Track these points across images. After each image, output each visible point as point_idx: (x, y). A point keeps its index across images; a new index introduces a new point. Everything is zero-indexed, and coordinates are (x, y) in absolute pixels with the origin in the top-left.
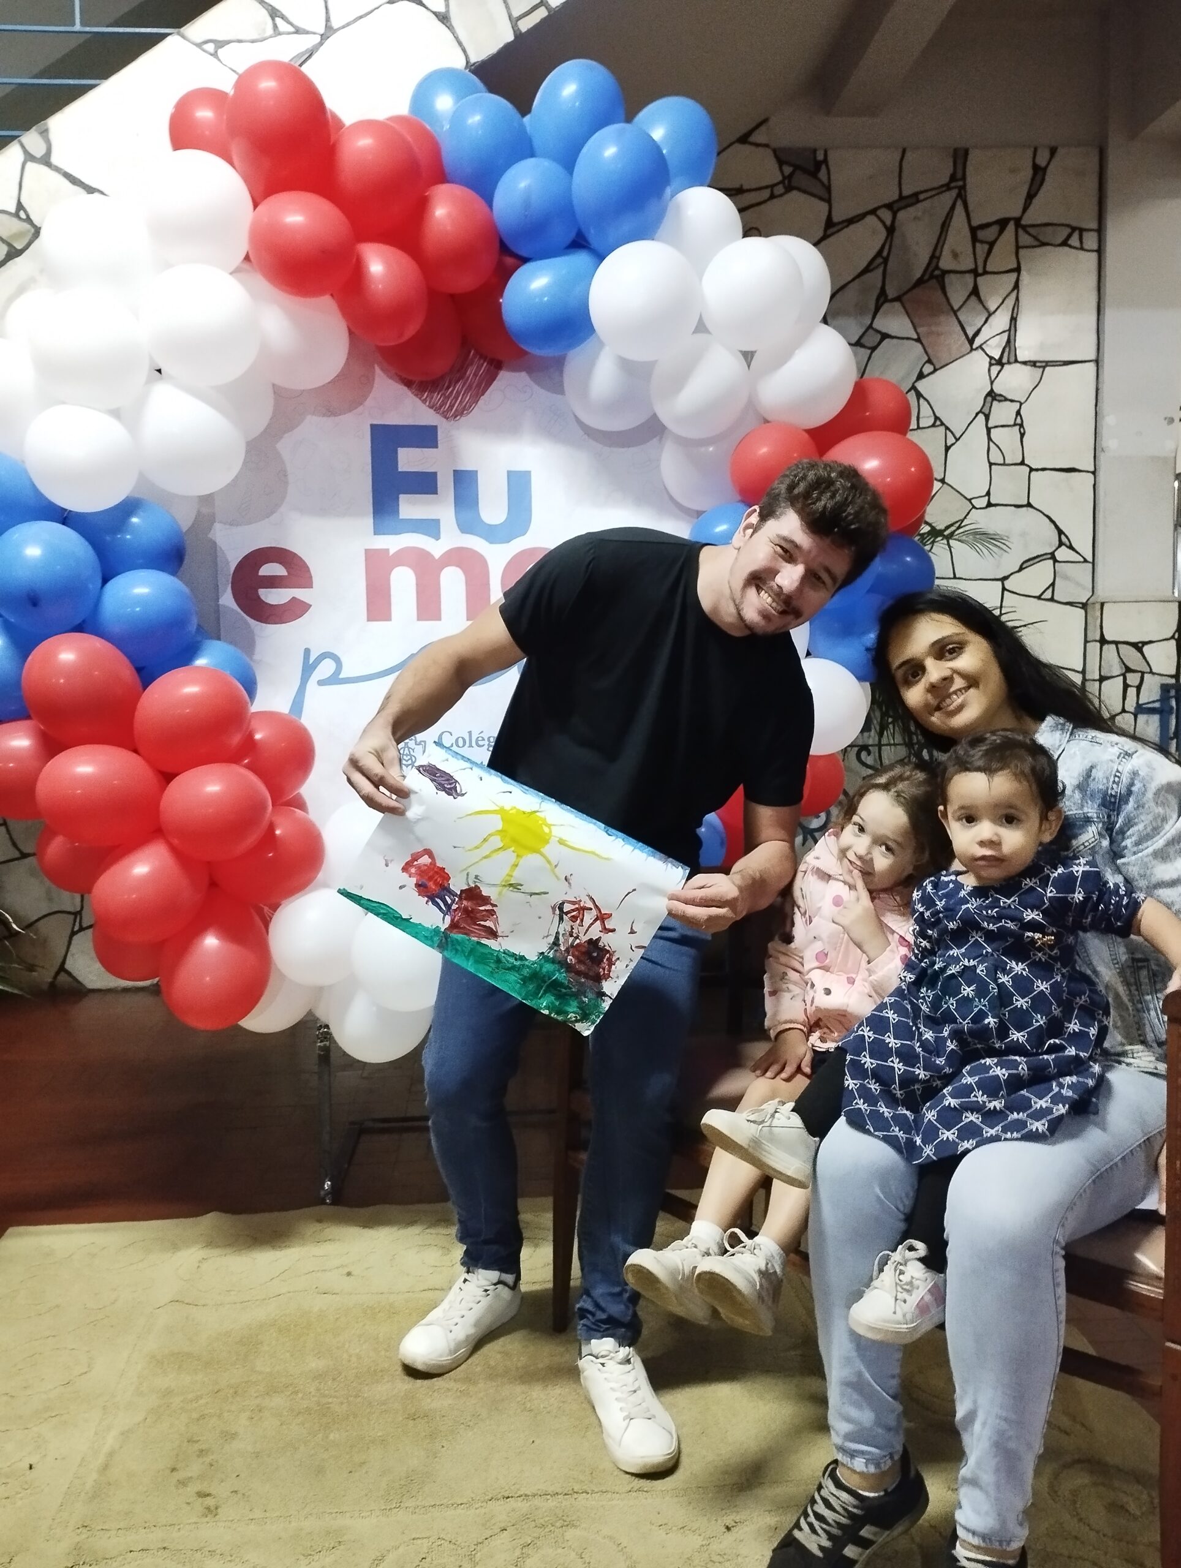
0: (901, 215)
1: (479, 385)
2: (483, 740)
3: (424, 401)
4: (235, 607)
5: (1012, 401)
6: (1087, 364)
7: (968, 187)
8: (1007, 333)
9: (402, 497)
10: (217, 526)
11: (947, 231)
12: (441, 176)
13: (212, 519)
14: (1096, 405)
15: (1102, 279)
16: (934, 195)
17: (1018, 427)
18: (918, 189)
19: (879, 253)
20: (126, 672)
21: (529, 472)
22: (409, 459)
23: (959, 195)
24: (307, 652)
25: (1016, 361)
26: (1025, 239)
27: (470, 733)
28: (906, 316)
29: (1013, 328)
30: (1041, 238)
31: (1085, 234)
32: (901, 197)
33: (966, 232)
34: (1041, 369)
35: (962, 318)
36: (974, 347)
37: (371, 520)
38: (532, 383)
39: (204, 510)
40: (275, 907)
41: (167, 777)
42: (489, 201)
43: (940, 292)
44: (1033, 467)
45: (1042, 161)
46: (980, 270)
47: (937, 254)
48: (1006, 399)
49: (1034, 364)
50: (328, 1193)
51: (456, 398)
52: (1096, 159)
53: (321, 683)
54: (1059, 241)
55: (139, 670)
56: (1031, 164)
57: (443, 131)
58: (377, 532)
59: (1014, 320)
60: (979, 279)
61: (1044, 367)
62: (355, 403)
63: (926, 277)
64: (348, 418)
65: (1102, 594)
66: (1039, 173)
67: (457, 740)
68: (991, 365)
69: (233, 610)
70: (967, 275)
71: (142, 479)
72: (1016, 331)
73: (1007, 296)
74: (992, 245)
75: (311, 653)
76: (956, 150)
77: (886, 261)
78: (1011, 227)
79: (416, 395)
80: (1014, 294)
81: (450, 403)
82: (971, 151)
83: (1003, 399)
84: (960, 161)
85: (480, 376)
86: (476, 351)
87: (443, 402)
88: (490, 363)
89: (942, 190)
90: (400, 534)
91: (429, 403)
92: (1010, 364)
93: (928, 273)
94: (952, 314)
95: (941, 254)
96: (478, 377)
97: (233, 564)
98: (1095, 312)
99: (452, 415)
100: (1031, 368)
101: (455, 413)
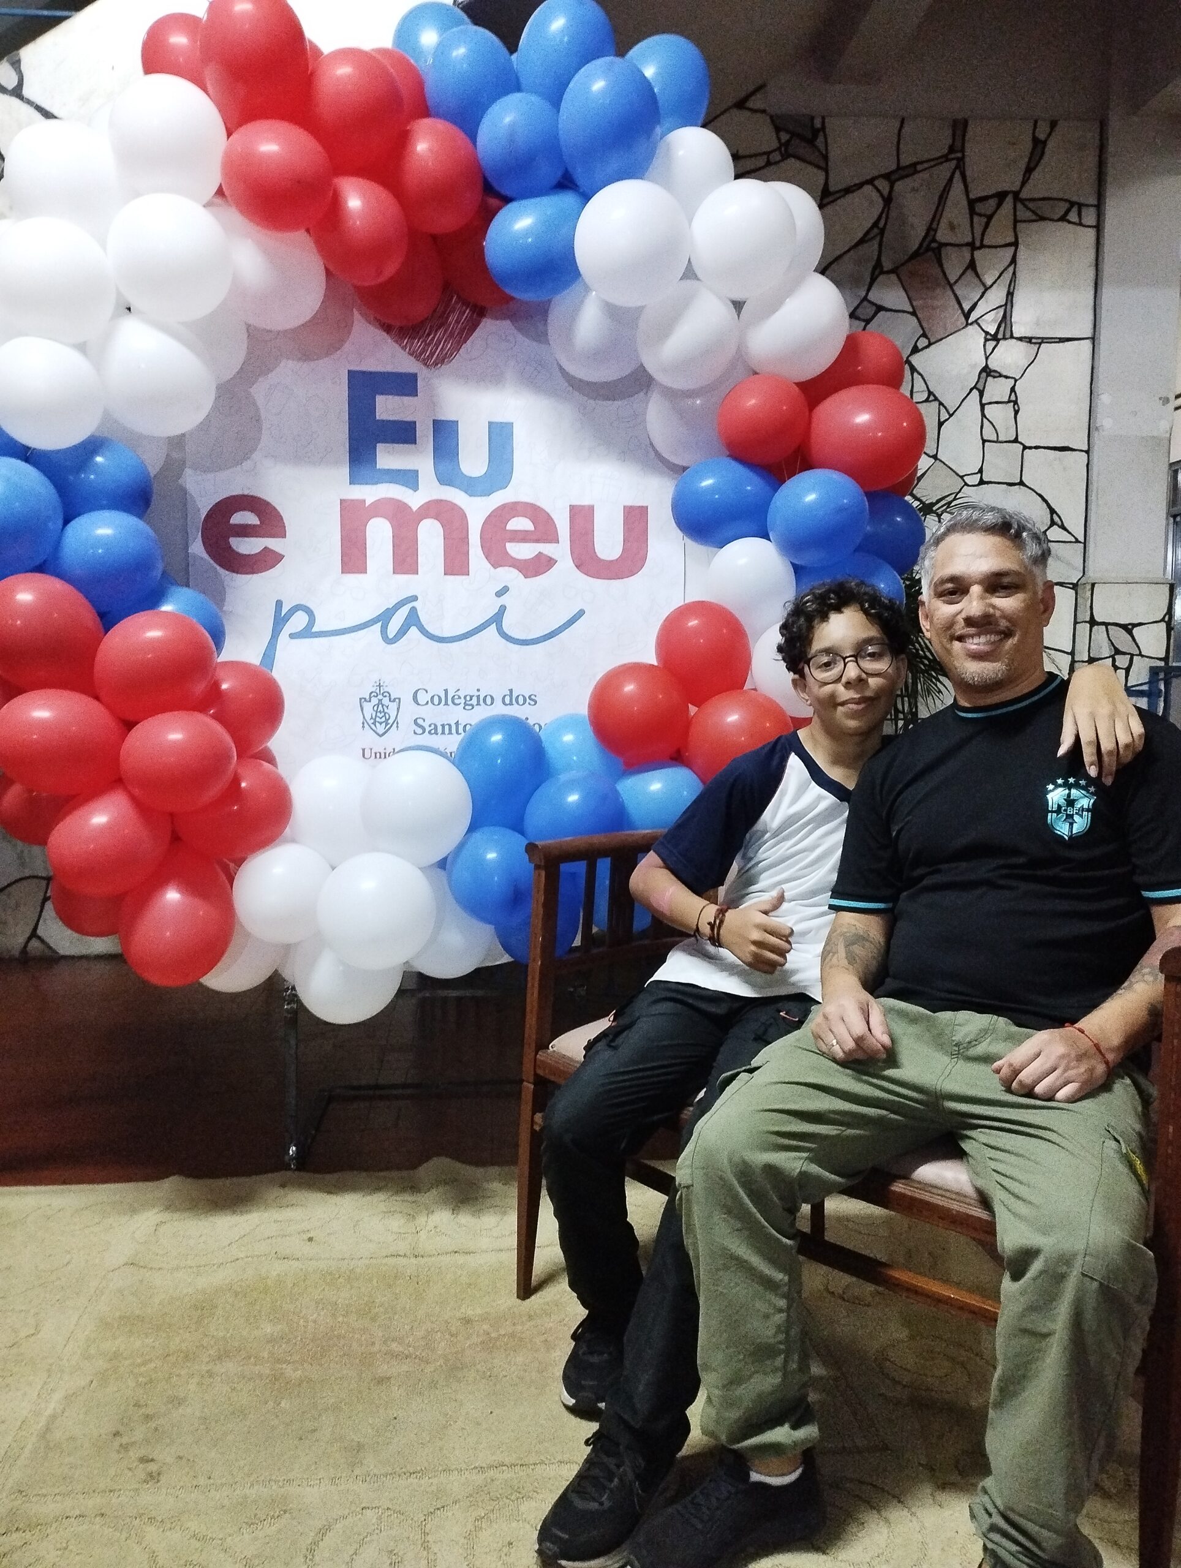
0: (899, 186)
1: (461, 333)
2: (460, 698)
3: (404, 348)
4: (206, 556)
5: (1007, 377)
6: (1082, 341)
7: (967, 160)
8: (1001, 312)
9: (378, 445)
10: (188, 471)
11: (945, 204)
12: (423, 110)
13: (183, 464)
14: (1091, 384)
15: (1100, 256)
16: (932, 167)
17: (1012, 404)
18: (915, 160)
19: (875, 224)
20: (88, 616)
21: (512, 424)
22: (388, 408)
23: (957, 167)
24: (279, 604)
25: (1012, 337)
26: (1023, 213)
27: (446, 691)
28: (902, 289)
29: (1009, 303)
30: (1040, 212)
31: (1084, 211)
32: (899, 168)
33: (965, 203)
34: (1038, 346)
35: (958, 293)
36: (970, 321)
37: (347, 469)
38: (515, 331)
39: (175, 455)
40: (240, 862)
41: (129, 725)
42: (473, 137)
43: (937, 265)
44: (1027, 445)
45: (1042, 136)
46: (978, 244)
47: (935, 224)
48: (1001, 376)
49: (1029, 340)
50: (292, 1158)
51: (437, 346)
52: (1096, 134)
53: (292, 636)
54: (1058, 216)
55: (102, 615)
56: (1031, 137)
57: (425, 65)
58: (353, 481)
59: (1010, 294)
60: (977, 253)
61: (1040, 344)
62: (333, 348)
63: (921, 251)
64: (324, 365)
65: (1092, 575)
66: (1039, 146)
67: (432, 697)
68: (986, 340)
69: (203, 559)
70: (964, 249)
71: (107, 417)
72: (1012, 306)
73: (1005, 269)
74: (990, 218)
75: (283, 605)
76: (955, 121)
77: (882, 232)
78: (1009, 199)
79: (396, 342)
80: (1011, 269)
81: (431, 351)
82: (970, 122)
83: (997, 375)
84: (959, 133)
85: (463, 323)
86: (459, 297)
87: (424, 348)
88: (473, 311)
89: (939, 161)
90: (376, 483)
91: (410, 350)
92: (1006, 339)
93: (925, 245)
94: (948, 287)
95: (938, 227)
96: (460, 324)
97: (204, 511)
98: (1093, 289)
99: (433, 363)
100: (1026, 344)
101: (436, 359)
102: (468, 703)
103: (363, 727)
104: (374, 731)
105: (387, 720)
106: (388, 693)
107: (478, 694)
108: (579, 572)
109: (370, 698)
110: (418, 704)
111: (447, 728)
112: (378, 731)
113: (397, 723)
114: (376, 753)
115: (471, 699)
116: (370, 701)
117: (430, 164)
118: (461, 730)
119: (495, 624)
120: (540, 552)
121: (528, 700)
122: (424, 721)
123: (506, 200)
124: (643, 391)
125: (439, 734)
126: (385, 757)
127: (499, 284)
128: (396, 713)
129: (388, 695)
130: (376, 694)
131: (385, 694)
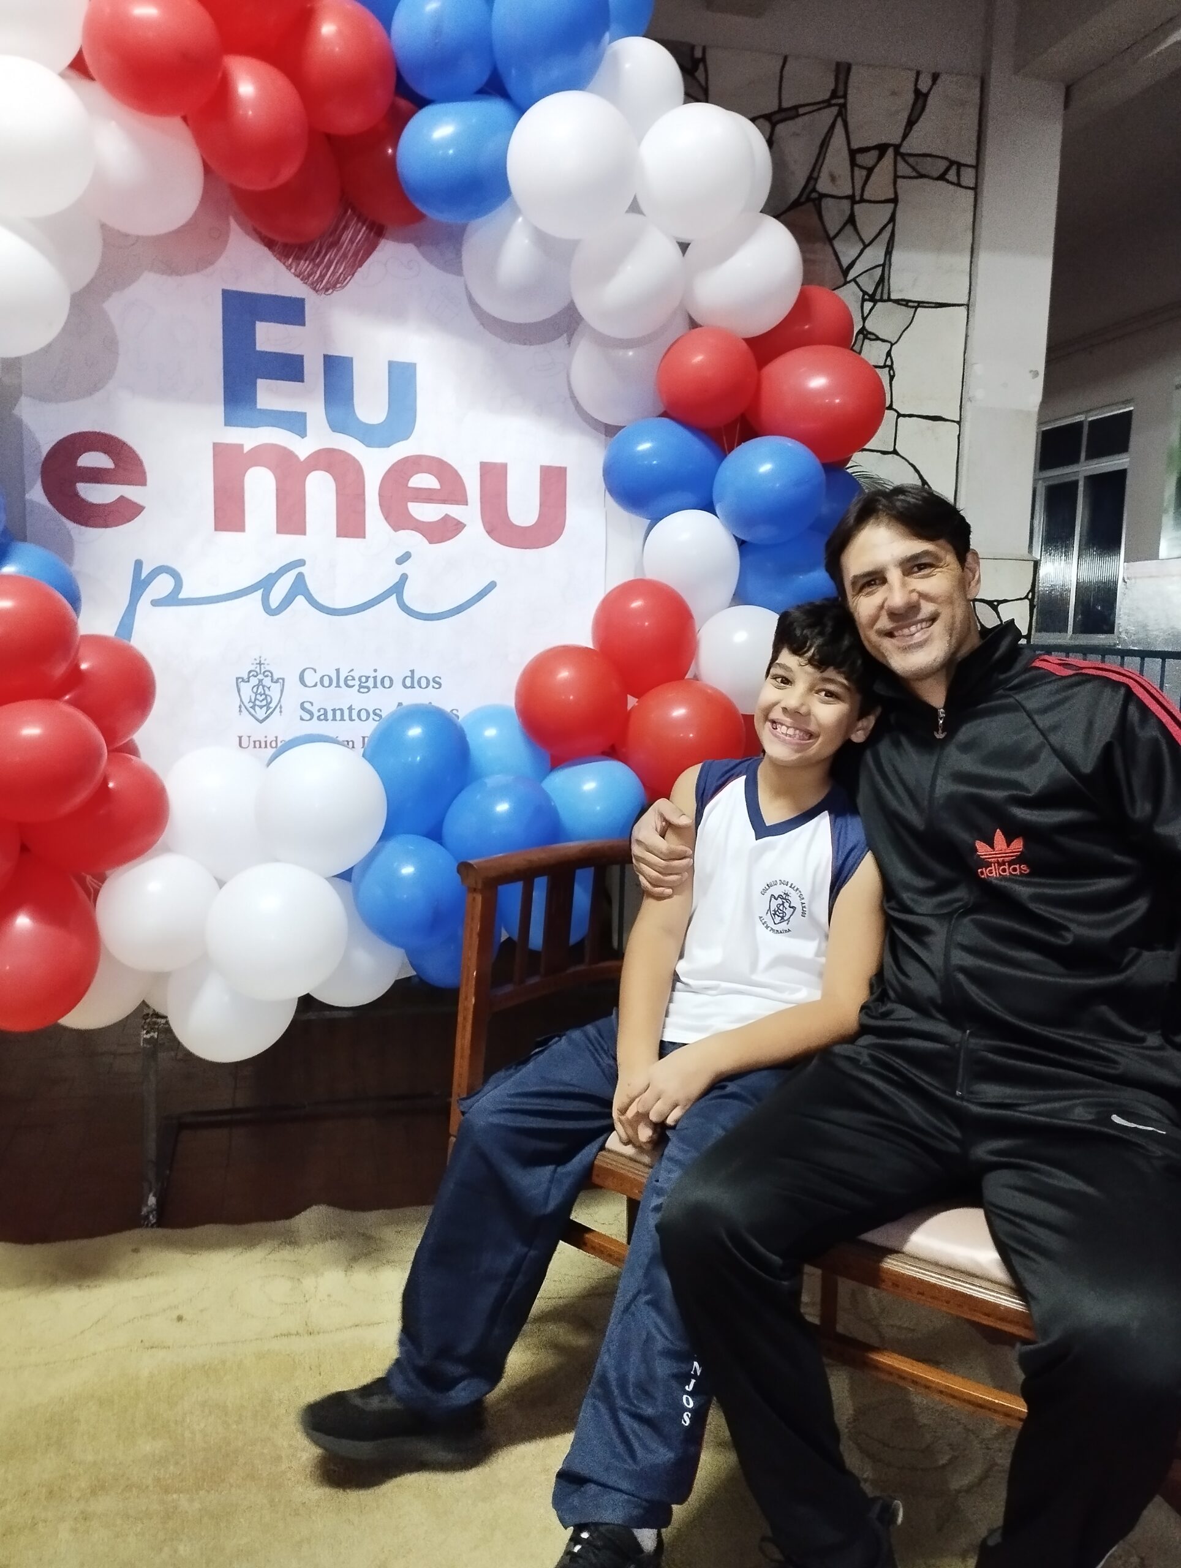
0: (780, 128)
1: (356, 254)
2: (354, 679)
3: (289, 268)
4: (46, 503)
5: (884, 341)
6: (957, 308)
7: (849, 107)
8: (880, 269)
9: (261, 383)
10: (24, 401)
11: (826, 152)
13: (18, 390)
14: (965, 353)
15: (977, 220)
16: (813, 111)
17: (887, 369)
18: (797, 103)
21: (415, 364)
22: (269, 337)
23: (840, 114)
24: (139, 564)
25: (889, 300)
26: (903, 169)
27: (338, 671)
29: (887, 262)
30: (918, 168)
31: (962, 168)
32: (781, 110)
33: (845, 153)
34: (913, 310)
35: (837, 247)
36: (849, 278)
37: (222, 408)
38: (421, 258)
39: (7, 379)
40: (102, 879)
42: (387, 23)
43: (816, 217)
44: (902, 412)
45: (924, 87)
46: (858, 198)
47: (815, 175)
48: (878, 338)
49: (904, 303)
50: (152, 1211)
51: (328, 267)
52: (977, 91)
53: (155, 603)
54: (936, 174)
56: (911, 86)
58: (228, 422)
59: (889, 253)
60: (856, 207)
61: (916, 308)
62: (203, 263)
63: (803, 200)
64: (194, 282)
66: (920, 98)
67: (322, 678)
68: (864, 300)
69: (43, 506)
70: (845, 202)
72: (890, 266)
73: (885, 226)
74: (870, 171)
75: (144, 566)
76: (838, 65)
78: (890, 152)
79: (279, 259)
80: (890, 226)
81: (321, 273)
82: (854, 69)
83: (873, 337)
84: (842, 77)
85: (357, 244)
86: (354, 210)
87: (311, 269)
88: (371, 228)
89: (822, 105)
90: (257, 427)
91: (295, 270)
92: (885, 301)
93: (804, 196)
94: (827, 243)
95: (818, 176)
96: (355, 244)
97: (45, 449)
98: (969, 253)
99: (323, 288)
100: (903, 307)
101: (328, 282)
102: (363, 688)
103: (240, 711)
104: (250, 713)
105: (268, 704)
106: (269, 671)
107: (375, 674)
108: (490, 538)
109: (249, 678)
110: (306, 686)
111: (338, 713)
112: (256, 716)
113: (281, 707)
115: (366, 682)
116: (249, 681)
117: (337, 49)
118: (355, 716)
119: (395, 595)
120: (447, 515)
121: (432, 683)
122: (312, 705)
123: (421, 103)
124: (565, 335)
125: (330, 720)
126: (266, 747)
127: (411, 198)
128: (279, 696)
129: (270, 675)
130: (255, 674)
131: (266, 674)
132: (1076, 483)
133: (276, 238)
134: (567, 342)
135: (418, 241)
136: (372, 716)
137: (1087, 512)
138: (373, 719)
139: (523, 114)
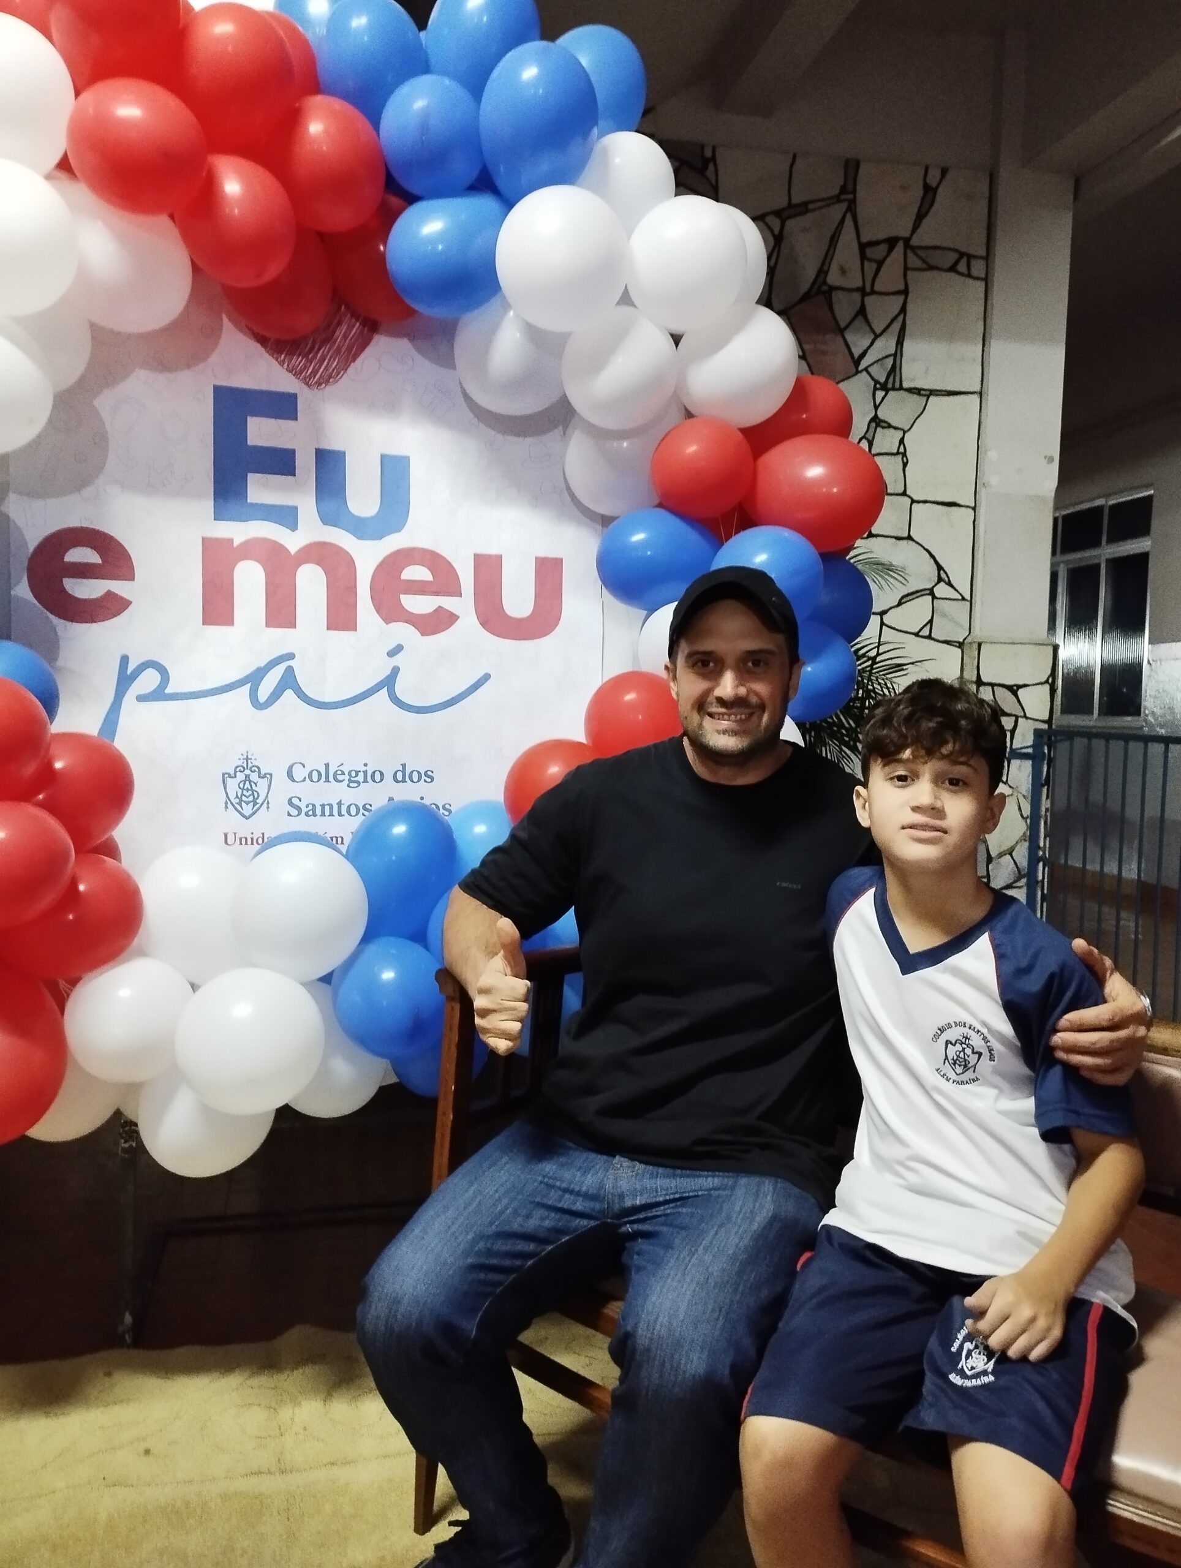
0: (790, 224)
1: (350, 349)
2: (343, 773)
3: (282, 363)
4: (32, 599)
5: (896, 428)
6: (970, 395)
7: (858, 203)
8: (890, 361)
9: (251, 476)
10: (12, 497)
11: (836, 246)
14: (978, 439)
15: (989, 311)
16: (821, 208)
17: (900, 457)
18: (806, 199)
21: (407, 459)
22: (262, 432)
23: (849, 209)
24: (125, 660)
25: (901, 388)
26: (913, 261)
27: (327, 766)
28: (792, 331)
29: (899, 352)
30: (929, 260)
31: (973, 262)
32: (790, 205)
33: (855, 247)
34: (925, 398)
35: (849, 339)
36: (860, 368)
37: (212, 501)
38: (413, 352)
42: (376, 125)
43: (826, 308)
44: (915, 498)
45: (933, 181)
46: (868, 289)
47: (826, 268)
48: (890, 426)
49: (916, 391)
50: (128, 1330)
51: (321, 362)
52: (986, 185)
53: (141, 698)
54: (948, 265)
56: (921, 183)
57: (316, 34)
58: (218, 517)
59: (900, 343)
60: (867, 298)
61: (929, 396)
62: (195, 358)
63: (813, 292)
64: (185, 378)
65: (978, 633)
66: (930, 192)
67: (311, 773)
68: (875, 389)
69: (29, 603)
70: (855, 294)
72: (902, 355)
73: (895, 317)
74: (880, 264)
75: (130, 661)
76: (847, 162)
77: (773, 270)
78: (901, 244)
79: (272, 355)
80: (901, 318)
81: (313, 369)
82: (862, 165)
83: (884, 425)
84: (851, 173)
85: (353, 337)
86: (347, 306)
87: (303, 364)
88: (364, 324)
89: (830, 202)
90: (247, 521)
91: (288, 366)
92: (895, 390)
93: (816, 287)
94: (839, 332)
95: (829, 269)
96: (347, 341)
97: (32, 545)
98: (981, 342)
99: (316, 382)
100: (915, 396)
101: (319, 379)
102: (353, 782)
103: (226, 807)
104: (239, 812)
105: (254, 800)
106: (258, 768)
107: (365, 768)
108: (484, 630)
109: (236, 772)
110: (294, 781)
111: (327, 808)
112: (244, 812)
113: (268, 803)
114: (241, 840)
115: (356, 776)
116: (235, 777)
117: (325, 148)
118: (344, 811)
119: (386, 687)
120: (440, 606)
121: (424, 777)
122: (300, 801)
123: (411, 199)
124: (561, 428)
125: (318, 816)
126: (252, 844)
127: (402, 295)
128: (267, 791)
129: (257, 770)
130: (242, 770)
131: (253, 769)
132: (1098, 566)
133: (268, 335)
134: (562, 433)
135: (412, 337)
136: (362, 811)
137: (1109, 596)
138: (363, 815)
139: (512, 208)
